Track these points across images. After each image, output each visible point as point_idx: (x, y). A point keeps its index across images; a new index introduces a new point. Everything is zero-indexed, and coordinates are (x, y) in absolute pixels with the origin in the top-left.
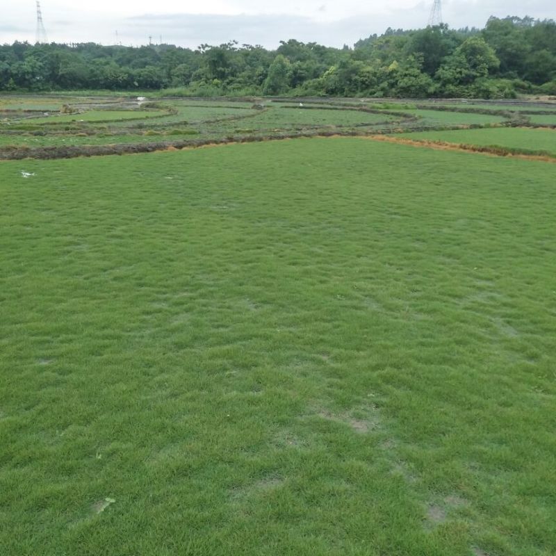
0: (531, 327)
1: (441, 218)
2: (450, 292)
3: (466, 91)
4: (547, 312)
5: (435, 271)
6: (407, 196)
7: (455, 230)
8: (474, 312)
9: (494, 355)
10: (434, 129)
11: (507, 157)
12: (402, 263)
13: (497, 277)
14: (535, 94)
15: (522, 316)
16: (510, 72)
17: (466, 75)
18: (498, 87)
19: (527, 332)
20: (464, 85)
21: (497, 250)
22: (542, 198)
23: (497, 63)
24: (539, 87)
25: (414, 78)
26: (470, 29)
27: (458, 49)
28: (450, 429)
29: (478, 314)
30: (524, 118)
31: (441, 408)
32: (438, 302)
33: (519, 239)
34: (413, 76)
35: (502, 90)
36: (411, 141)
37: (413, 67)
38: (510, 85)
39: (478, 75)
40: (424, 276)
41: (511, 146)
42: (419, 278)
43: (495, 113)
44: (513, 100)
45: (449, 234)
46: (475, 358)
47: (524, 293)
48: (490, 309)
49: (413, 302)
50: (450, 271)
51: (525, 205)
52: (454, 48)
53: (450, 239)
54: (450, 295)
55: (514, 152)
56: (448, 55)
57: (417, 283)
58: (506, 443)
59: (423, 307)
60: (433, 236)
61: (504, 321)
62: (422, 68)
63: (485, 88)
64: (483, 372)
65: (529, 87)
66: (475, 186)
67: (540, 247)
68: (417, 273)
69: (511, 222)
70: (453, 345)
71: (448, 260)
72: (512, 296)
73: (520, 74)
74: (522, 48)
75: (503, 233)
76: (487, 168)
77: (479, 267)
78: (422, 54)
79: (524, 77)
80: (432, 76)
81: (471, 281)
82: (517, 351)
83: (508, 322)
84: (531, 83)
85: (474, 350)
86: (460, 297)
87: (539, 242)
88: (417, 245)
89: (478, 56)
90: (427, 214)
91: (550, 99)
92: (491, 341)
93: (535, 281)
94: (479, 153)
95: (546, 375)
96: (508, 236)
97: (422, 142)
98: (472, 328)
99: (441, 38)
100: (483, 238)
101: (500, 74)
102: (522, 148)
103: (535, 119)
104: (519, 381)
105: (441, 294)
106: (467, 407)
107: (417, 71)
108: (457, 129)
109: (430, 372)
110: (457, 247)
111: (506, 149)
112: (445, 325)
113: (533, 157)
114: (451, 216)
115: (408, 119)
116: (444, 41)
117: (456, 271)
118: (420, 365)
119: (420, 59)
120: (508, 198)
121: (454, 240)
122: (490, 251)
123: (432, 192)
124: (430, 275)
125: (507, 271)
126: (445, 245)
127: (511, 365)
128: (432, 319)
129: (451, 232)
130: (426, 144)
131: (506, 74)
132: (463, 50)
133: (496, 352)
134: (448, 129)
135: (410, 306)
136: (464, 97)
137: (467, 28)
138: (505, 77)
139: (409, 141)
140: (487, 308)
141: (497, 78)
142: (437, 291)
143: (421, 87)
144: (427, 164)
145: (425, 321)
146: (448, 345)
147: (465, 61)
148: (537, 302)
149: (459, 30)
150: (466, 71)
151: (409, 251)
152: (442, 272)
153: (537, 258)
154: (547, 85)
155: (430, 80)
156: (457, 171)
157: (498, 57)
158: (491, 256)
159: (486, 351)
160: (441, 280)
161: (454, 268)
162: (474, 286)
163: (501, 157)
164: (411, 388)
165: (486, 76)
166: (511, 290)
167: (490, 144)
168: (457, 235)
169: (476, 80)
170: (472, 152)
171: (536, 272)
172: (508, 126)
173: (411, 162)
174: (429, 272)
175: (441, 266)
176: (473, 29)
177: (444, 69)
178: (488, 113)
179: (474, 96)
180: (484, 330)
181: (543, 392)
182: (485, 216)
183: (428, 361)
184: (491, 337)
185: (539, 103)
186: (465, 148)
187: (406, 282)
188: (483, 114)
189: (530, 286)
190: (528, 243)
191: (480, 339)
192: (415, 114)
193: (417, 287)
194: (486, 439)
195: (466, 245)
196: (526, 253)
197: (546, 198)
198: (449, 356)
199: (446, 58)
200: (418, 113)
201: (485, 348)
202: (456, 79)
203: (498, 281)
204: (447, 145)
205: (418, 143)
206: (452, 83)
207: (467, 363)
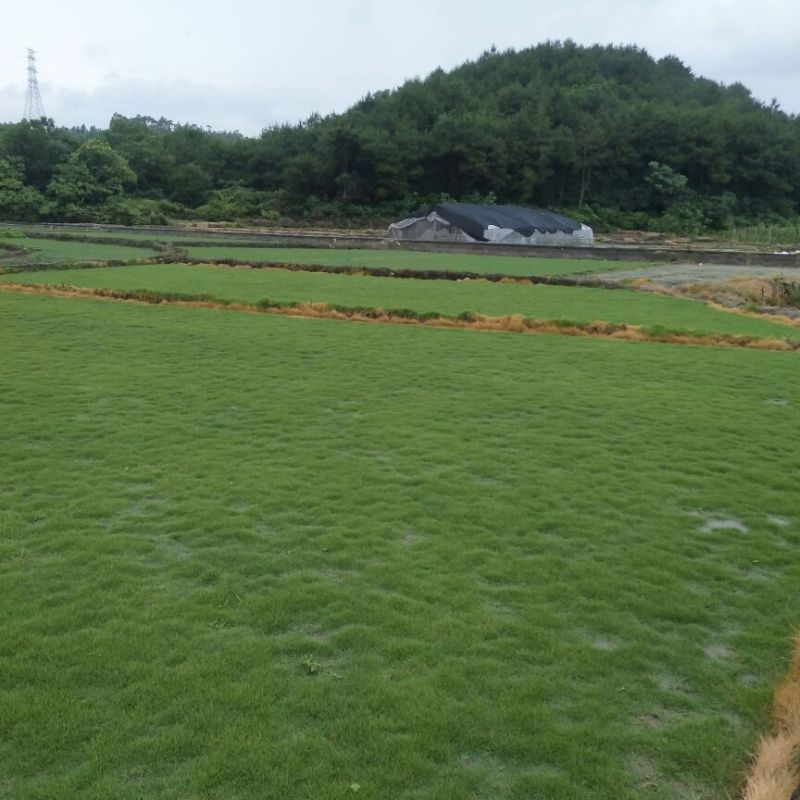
0: (205, 538)
1: (72, 400)
2: (91, 512)
3: (97, 213)
4: (224, 512)
5: (67, 482)
6: (17, 372)
7: (96, 415)
8: (127, 535)
9: (159, 591)
10: (53, 267)
11: (160, 305)
12: (12, 478)
13: (158, 476)
14: (190, 220)
15: (194, 524)
16: (154, 190)
17: (94, 191)
18: (141, 210)
19: (201, 546)
20: (93, 206)
21: (156, 437)
22: (210, 358)
23: (134, 177)
24: (194, 211)
25: (14, 193)
26: (88, 128)
27: (75, 155)
28: (96, 727)
29: (134, 536)
30: (180, 251)
31: (82, 698)
32: (73, 531)
33: (182, 417)
34: (12, 189)
35: (146, 213)
36: (19, 286)
37: (10, 177)
38: (156, 207)
39: (110, 192)
40: (49, 493)
41: (166, 290)
42: (40, 497)
43: (143, 245)
44: (163, 228)
45: (86, 423)
46: (131, 604)
47: (194, 491)
48: (151, 524)
49: (33, 538)
50: (90, 478)
51: (190, 369)
52: (68, 153)
53: (88, 430)
54: (91, 516)
55: (169, 298)
56: (61, 162)
57: (37, 507)
58: (179, 719)
59: (49, 543)
60: (61, 428)
61: (170, 538)
62: (24, 178)
63: (123, 211)
64: (143, 622)
65: (182, 211)
66: (121, 348)
67: (210, 424)
68: (38, 491)
69: (173, 395)
70: (98, 592)
71: (86, 463)
72: (179, 499)
73: (167, 193)
74: (163, 160)
75: (163, 411)
76: (135, 322)
77: (131, 466)
78: (20, 158)
79: (172, 196)
80: (42, 190)
81: (122, 488)
82: (190, 577)
83: (176, 538)
84: (183, 206)
85: (130, 591)
86: (106, 515)
87: (209, 417)
88: (36, 447)
89: (106, 167)
90: (51, 396)
91: (210, 226)
92: (154, 572)
93: (208, 472)
94: (124, 301)
95: (227, 601)
96: (170, 415)
97: (36, 287)
98: (125, 559)
99: (46, 139)
100: (136, 422)
101: (140, 192)
102: (178, 292)
103: (194, 253)
104: (193, 619)
105: (76, 516)
106: (121, 684)
107: (18, 184)
108: (90, 266)
109: (63, 646)
110: (99, 441)
111: (159, 294)
112: (84, 563)
113: (195, 303)
114: (87, 395)
115: (12, 253)
116: (51, 142)
117: (99, 477)
118: (46, 639)
119: (19, 165)
120: (167, 362)
121: (94, 430)
122: (147, 440)
123: (56, 361)
124: (59, 490)
125: (171, 464)
126: (80, 441)
127: (183, 599)
128: (64, 560)
129: (89, 419)
130: (44, 290)
131: (148, 192)
132: (82, 158)
133: (162, 587)
134: (76, 267)
135: (28, 546)
136: (95, 222)
137: (83, 126)
138: (147, 196)
139: (15, 286)
140: (145, 524)
141: (136, 197)
142: (71, 514)
143: (28, 205)
144: (47, 321)
145: (54, 565)
146: (90, 595)
147: (87, 172)
148: (212, 501)
149: (73, 129)
150: (92, 186)
151: (23, 459)
152: (77, 482)
153: (208, 440)
154: (203, 209)
155: (40, 197)
156: (93, 328)
157: (133, 170)
158: (149, 447)
159: (147, 588)
160: (77, 496)
161: (95, 474)
162: (126, 495)
163: (154, 305)
164: (32, 682)
165: (121, 194)
166: (177, 491)
167: (137, 288)
168: (99, 423)
169: (108, 198)
170: (113, 300)
171: (209, 460)
172: (159, 262)
173: (21, 318)
174: (56, 486)
175: (76, 474)
176: (93, 128)
177: (58, 182)
178: (131, 244)
179: (110, 220)
180: (142, 558)
181: (225, 626)
182: (137, 390)
183: (60, 629)
184: (152, 566)
185: (197, 232)
186: (102, 294)
187: (20, 510)
188: (126, 245)
189: (201, 480)
190: (195, 421)
191: (138, 572)
192: (23, 246)
193: (39, 513)
194: (151, 723)
195: (111, 436)
196: (193, 435)
197: (215, 357)
198: (92, 611)
199: (59, 166)
200: (28, 243)
201: (147, 584)
202: (79, 197)
203: (159, 481)
204: (74, 291)
205: (30, 288)
206: (75, 203)
207: (120, 615)
